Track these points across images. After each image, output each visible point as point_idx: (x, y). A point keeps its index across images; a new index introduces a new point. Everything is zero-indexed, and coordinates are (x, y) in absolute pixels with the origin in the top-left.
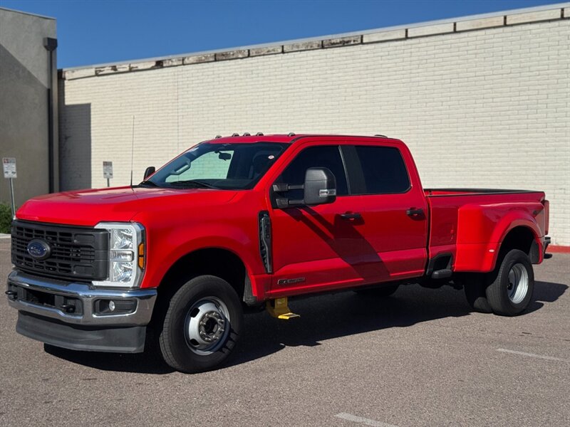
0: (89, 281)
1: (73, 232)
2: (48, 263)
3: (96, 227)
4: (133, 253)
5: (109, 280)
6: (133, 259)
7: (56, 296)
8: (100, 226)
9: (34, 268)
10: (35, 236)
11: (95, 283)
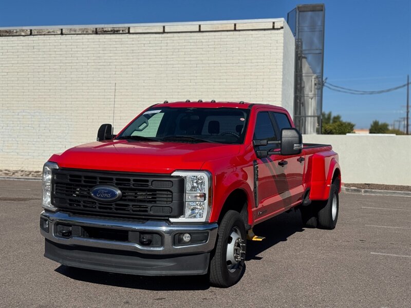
0: (167, 218)
1: (151, 179)
2: (117, 205)
3: (172, 175)
4: (205, 194)
5: (184, 217)
6: (205, 200)
7: (130, 233)
8: (175, 174)
9: (98, 209)
10: (100, 182)
11: (172, 220)
